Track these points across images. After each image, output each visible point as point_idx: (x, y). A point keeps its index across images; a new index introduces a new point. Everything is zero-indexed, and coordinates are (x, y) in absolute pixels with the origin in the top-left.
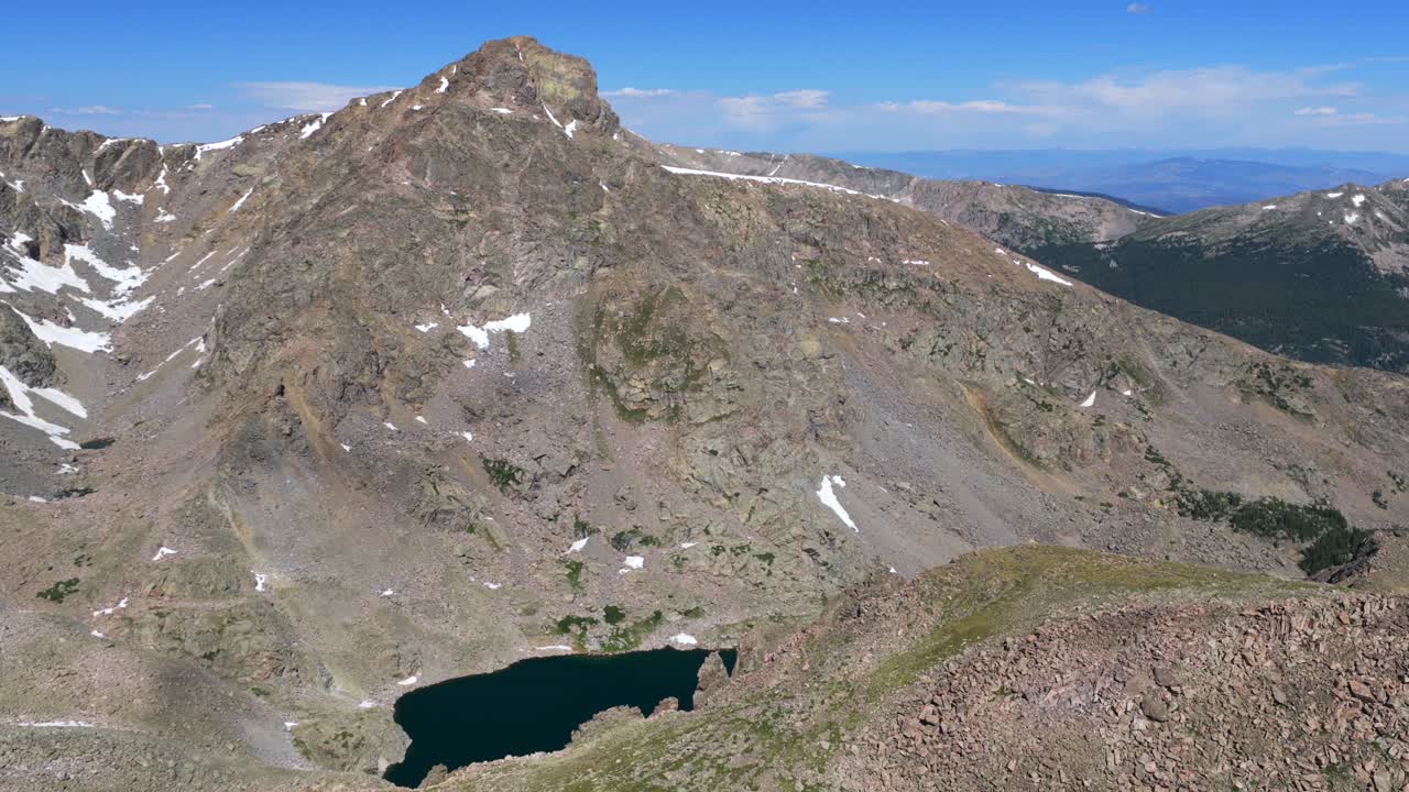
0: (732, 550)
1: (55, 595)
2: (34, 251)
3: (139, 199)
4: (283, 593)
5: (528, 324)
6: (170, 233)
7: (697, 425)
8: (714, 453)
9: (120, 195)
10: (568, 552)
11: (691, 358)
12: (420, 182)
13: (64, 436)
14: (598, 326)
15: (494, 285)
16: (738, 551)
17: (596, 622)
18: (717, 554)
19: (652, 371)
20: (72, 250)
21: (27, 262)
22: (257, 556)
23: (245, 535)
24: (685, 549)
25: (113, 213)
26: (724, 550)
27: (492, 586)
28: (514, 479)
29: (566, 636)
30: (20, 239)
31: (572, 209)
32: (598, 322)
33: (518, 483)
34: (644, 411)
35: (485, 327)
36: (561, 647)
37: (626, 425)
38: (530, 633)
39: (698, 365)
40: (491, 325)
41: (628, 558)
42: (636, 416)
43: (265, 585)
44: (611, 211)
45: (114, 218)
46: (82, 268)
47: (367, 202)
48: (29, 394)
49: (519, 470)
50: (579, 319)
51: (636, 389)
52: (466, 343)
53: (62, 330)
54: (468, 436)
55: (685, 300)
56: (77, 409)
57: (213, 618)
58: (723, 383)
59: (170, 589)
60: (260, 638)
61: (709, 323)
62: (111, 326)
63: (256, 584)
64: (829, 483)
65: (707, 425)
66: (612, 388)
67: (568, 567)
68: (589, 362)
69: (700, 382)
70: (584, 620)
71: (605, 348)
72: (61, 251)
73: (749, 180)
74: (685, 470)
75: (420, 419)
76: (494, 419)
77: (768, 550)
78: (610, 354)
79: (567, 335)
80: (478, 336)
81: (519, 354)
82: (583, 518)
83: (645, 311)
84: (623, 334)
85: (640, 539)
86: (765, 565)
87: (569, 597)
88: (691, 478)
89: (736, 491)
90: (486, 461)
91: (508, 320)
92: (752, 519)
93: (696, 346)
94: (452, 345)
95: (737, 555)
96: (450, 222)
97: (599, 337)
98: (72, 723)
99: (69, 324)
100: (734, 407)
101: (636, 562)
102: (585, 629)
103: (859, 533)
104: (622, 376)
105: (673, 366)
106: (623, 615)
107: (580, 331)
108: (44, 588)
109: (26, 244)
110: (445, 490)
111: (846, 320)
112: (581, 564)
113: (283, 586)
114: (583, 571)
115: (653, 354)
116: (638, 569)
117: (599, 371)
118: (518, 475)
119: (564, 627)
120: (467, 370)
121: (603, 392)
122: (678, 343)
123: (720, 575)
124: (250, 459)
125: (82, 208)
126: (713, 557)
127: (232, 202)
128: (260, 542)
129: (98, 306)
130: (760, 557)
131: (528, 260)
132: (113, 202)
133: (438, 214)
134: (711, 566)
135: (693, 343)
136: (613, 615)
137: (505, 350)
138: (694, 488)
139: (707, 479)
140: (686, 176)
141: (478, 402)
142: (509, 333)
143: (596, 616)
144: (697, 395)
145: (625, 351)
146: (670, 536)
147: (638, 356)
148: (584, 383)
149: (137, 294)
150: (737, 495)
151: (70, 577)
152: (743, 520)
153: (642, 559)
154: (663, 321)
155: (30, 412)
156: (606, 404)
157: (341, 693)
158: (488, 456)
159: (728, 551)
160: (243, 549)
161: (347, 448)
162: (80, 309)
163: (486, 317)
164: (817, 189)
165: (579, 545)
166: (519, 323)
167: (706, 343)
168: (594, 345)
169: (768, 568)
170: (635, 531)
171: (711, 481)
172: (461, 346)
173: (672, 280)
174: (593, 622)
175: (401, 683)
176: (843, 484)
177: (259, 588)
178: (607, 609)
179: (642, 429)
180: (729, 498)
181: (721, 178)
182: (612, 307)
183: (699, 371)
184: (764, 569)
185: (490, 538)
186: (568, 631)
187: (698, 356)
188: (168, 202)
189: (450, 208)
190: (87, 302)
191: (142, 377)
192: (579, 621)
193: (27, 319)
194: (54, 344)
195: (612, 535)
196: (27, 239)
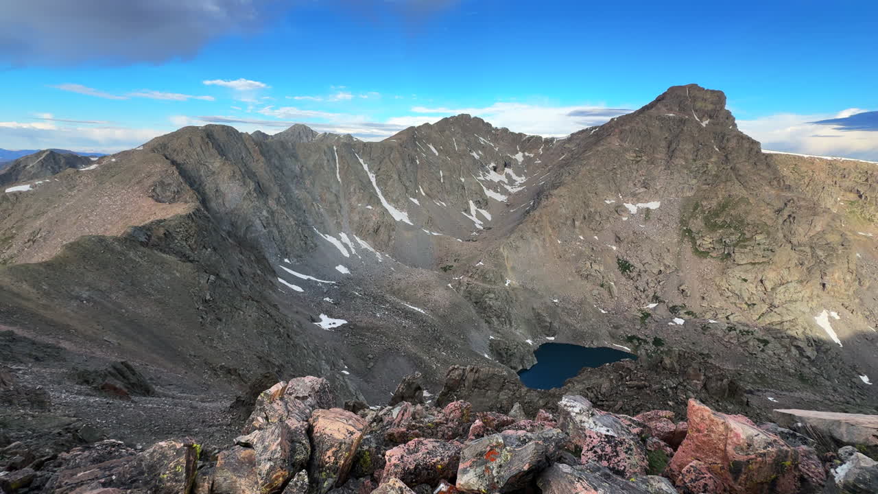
0: (740, 331)
1: (445, 269)
2: (495, 169)
3: (532, 155)
4: (513, 289)
5: (658, 207)
6: (538, 167)
7: (738, 265)
8: (745, 280)
9: (527, 154)
10: (645, 307)
11: (745, 232)
12: (623, 144)
13: (480, 225)
14: (694, 210)
15: (646, 188)
16: (744, 333)
17: (648, 343)
18: (730, 331)
19: (718, 235)
20: (507, 170)
21: (492, 172)
22: (510, 273)
23: (509, 265)
24: (710, 323)
25: (523, 159)
26: (735, 330)
27: (603, 311)
28: (629, 270)
29: (630, 344)
30: (493, 164)
31: (695, 158)
32: (695, 209)
33: (631, 272)
34: (709, 253)
35: (637, 205)
36: (626, 348)
37: (696, 258)
38: (613, 337)
39: (748, 235)
40: (640, 205)
41: (676, 318)
42: (704, 254)
43: (509, 284)
44: (717, 159)
45: (523, 161)
46: (508, 176)
47: (598, 151)
48: (476, 210)
49: (632, 266)
50: (684, 208)
51: (706, 242)
52: (626, 210)
53: (495, 193)
54: (614, 248)
55: (748, 203)
56: (489, 217)
57: (483, 290)
58: (762, 247)
59: (476, 276)
60: (494, 301)
61: (761, 216)
62: (510, 194)
63: (506, 283)
64: (827, 315)
65: (744, 266)
66: (693, 240)
67: (642, 314)
68: (684, 226)
69: (746, 244)
70: (642, 339)
71: (695, 221)
72: (504, 170)
73: (818, 158)
74: (724, 285)
75: (596, 237)
76: (628, 243)
77: (765, 338)
78: (697, 224)
79: (676, 213)
80: (632, 208)
81: (649, 218)
82: (659, 294)
83: (723, 207)
84: (707, 216)
85: (685, 311)
86: (761, 345)
87: (638, 327)
88: (726, 290)
89: (754, 302)
90: (619, 260)
91: (649, 203)
92: (761, 319)
93: (749, 226)
94: (619, 209)
95: (743, 335)
96: (633, 160)
97: (693, 216)
98: (420, 310)
99: (498, 192)
100: (764, 260)
101: (680, 322)
102: (640, 344)
103: (842, 348)
104: (700, 235)
105: (732, 234)
106: (663, 344)
107: (684, 212)
108: (443, 266)
109: (493, 167)
110: (596, 267)
111: (870, 235)
112: (650, 314)
113: (515, 286)
114: (650, 317)
115: (722, 227)
116: (680, 325)
117: (689, 231)
118: (631, 269)
119: (630, 339)
120: (622, 221)
121: (688, 241)
122: (739, 224)
123: (729, 342)
124: (519, 238)
125: (514, 157)
126: (727, 331)
127: (560, 157)
128: (513, 268)
129: (508, 188)
130: (759, 340)
131: (666, 179)
132: (524, 156)
133: (628, 157)
134: (724, 336)
135: (748, 224)
136: (657, 342)
137: (643, 216)
138: (727, 295)
139: (736, 292)
140: (776, 154)
141: (622, 235)
142: (648, 209)
143: (648, 340)
144: (742, 250)
145: (706, 224)
146: (703, 314)
147: (712, 227)
148: (679, 235)
149: (521, 185)
150: (754, 304)
151: (450, 264)
152: (754, 318)
153: (684, 321)
154: (732, 212)
155: (474, 216)
156: (688, 246)
157: (520, 333)
158: (621, 258)
159: (738, 331)
160: (506, 269)
161: (559, 242)
162: (502, 188)
163: (638, 201)
164: (867, 164)
165: (652, 306)
166: (654, 205)
167: (756, 225)
168: (689, 219)
169: (762, 347)
170: (684, 307)
171: (739, 294)
172: (623, 211)
173: (744, 193)
174: (645, 341)
175: (547, 338)
176: (838, 318)
177: (507, 285)
178: (655, 339)
179: (705, 261)
180: (749, 305)
181: (799, 156)
182: (704, 203)
183: (747, 239)
184: (760, 347)
185: (610, 291)
186: (631, 342)
187: (749, 231)
188: (540, 157)
189: (635, 155)
190: (505, 186)
191: (512, 211)
192: (638, 339)
193: (484, 188)
194: (490, 197)
195: (671, 305)
196: (495, 165)
